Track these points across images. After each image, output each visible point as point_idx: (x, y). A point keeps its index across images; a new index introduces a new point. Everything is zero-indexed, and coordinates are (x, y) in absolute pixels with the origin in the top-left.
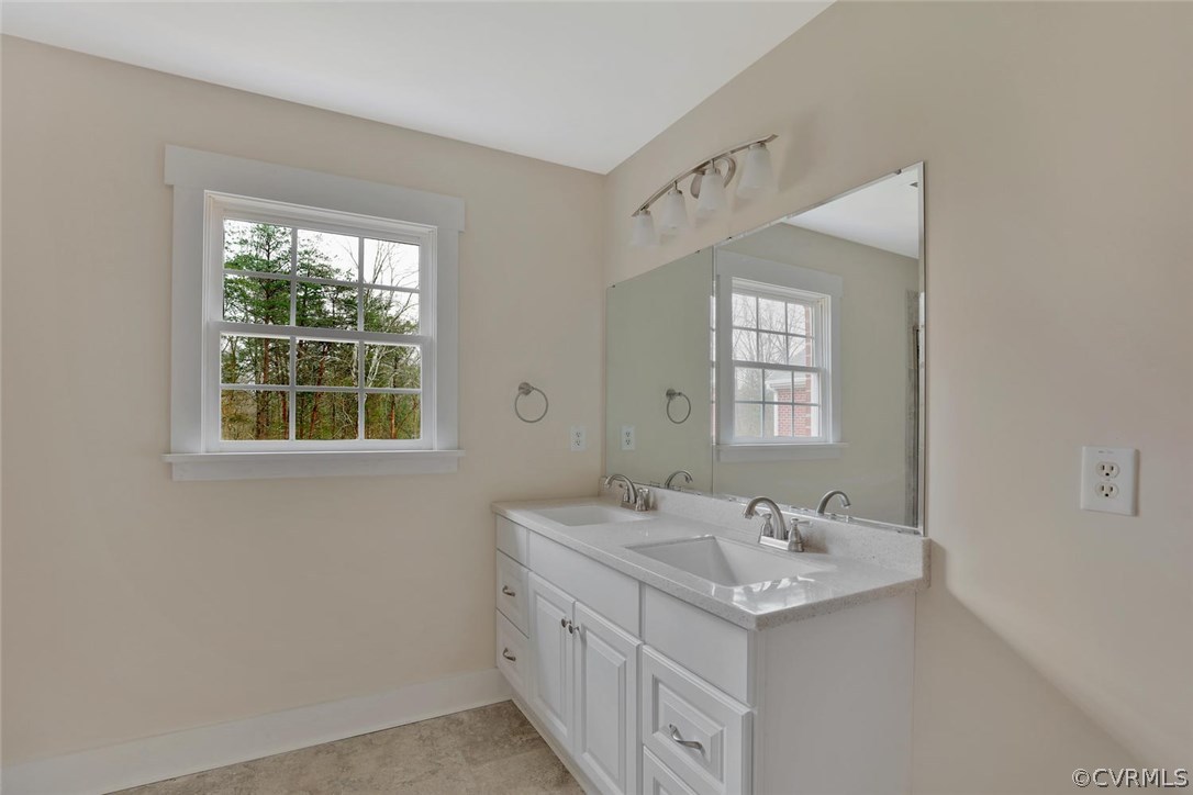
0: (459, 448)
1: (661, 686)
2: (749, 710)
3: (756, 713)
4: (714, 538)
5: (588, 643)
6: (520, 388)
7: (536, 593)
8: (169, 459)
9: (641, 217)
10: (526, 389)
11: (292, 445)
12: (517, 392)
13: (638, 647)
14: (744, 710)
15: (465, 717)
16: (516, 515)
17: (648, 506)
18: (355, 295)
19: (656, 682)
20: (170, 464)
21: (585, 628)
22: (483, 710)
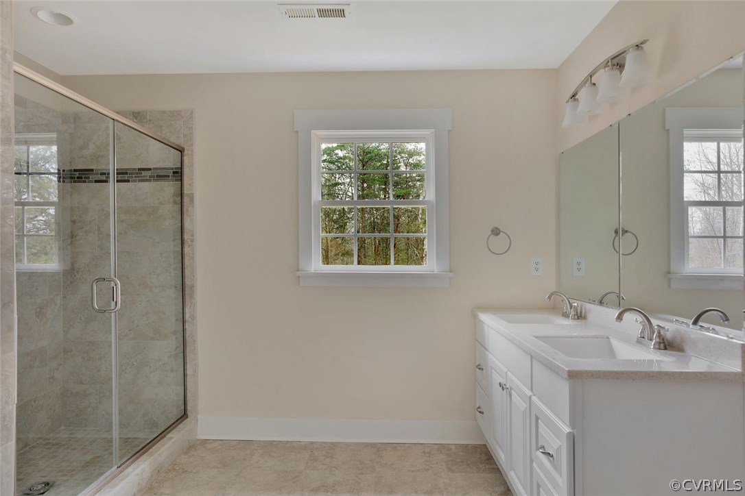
0: (450, 272)
1: (539, 421)
2: (571, 431)
3: (575, 433)
4: (608, 338)
5: (513, 398)
6: (492, 231)
7: (492, 368)
8: (298, 273)
9: (571, 104)
10: (496, 232)
11: (354, 268)
12: (490, 233)
13: (530, 397)
14: (567, 430)
15: (453, 447)
16: (484, 317)
17: (580, 316)
18: (420, 159)
19: (537, 418)
20: (299, 277)
21: (511, 389)
22: (466, 446)
